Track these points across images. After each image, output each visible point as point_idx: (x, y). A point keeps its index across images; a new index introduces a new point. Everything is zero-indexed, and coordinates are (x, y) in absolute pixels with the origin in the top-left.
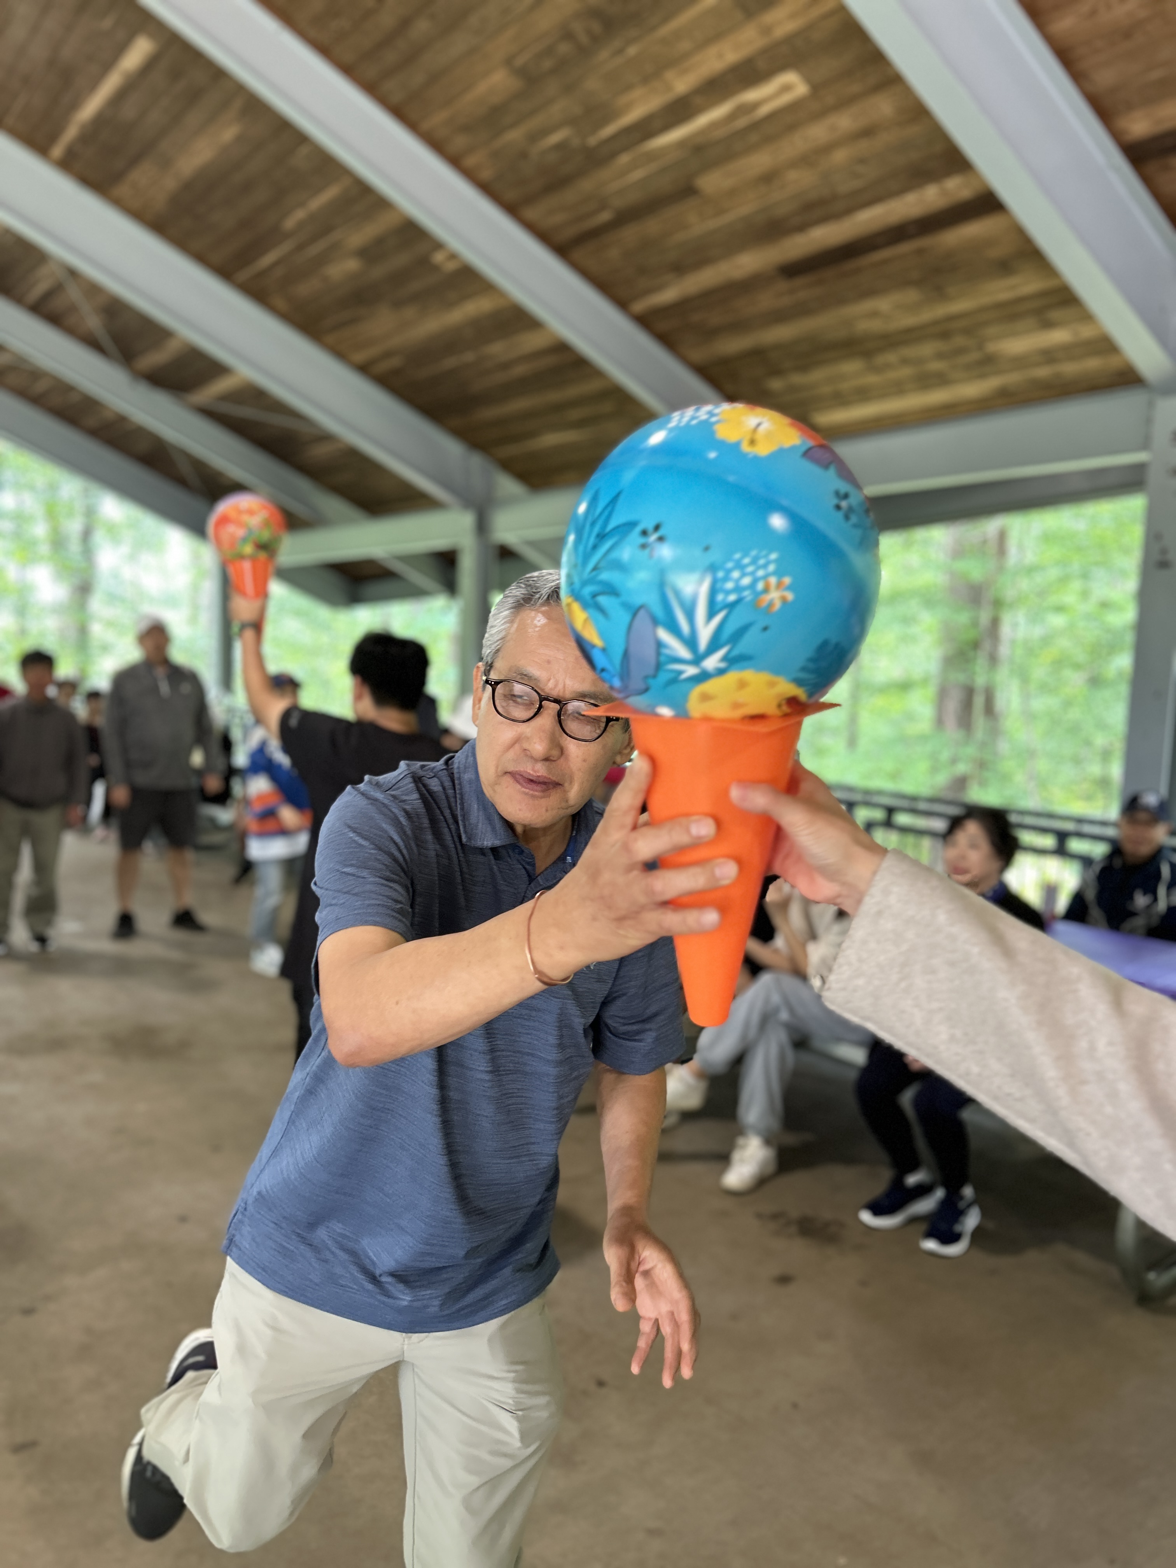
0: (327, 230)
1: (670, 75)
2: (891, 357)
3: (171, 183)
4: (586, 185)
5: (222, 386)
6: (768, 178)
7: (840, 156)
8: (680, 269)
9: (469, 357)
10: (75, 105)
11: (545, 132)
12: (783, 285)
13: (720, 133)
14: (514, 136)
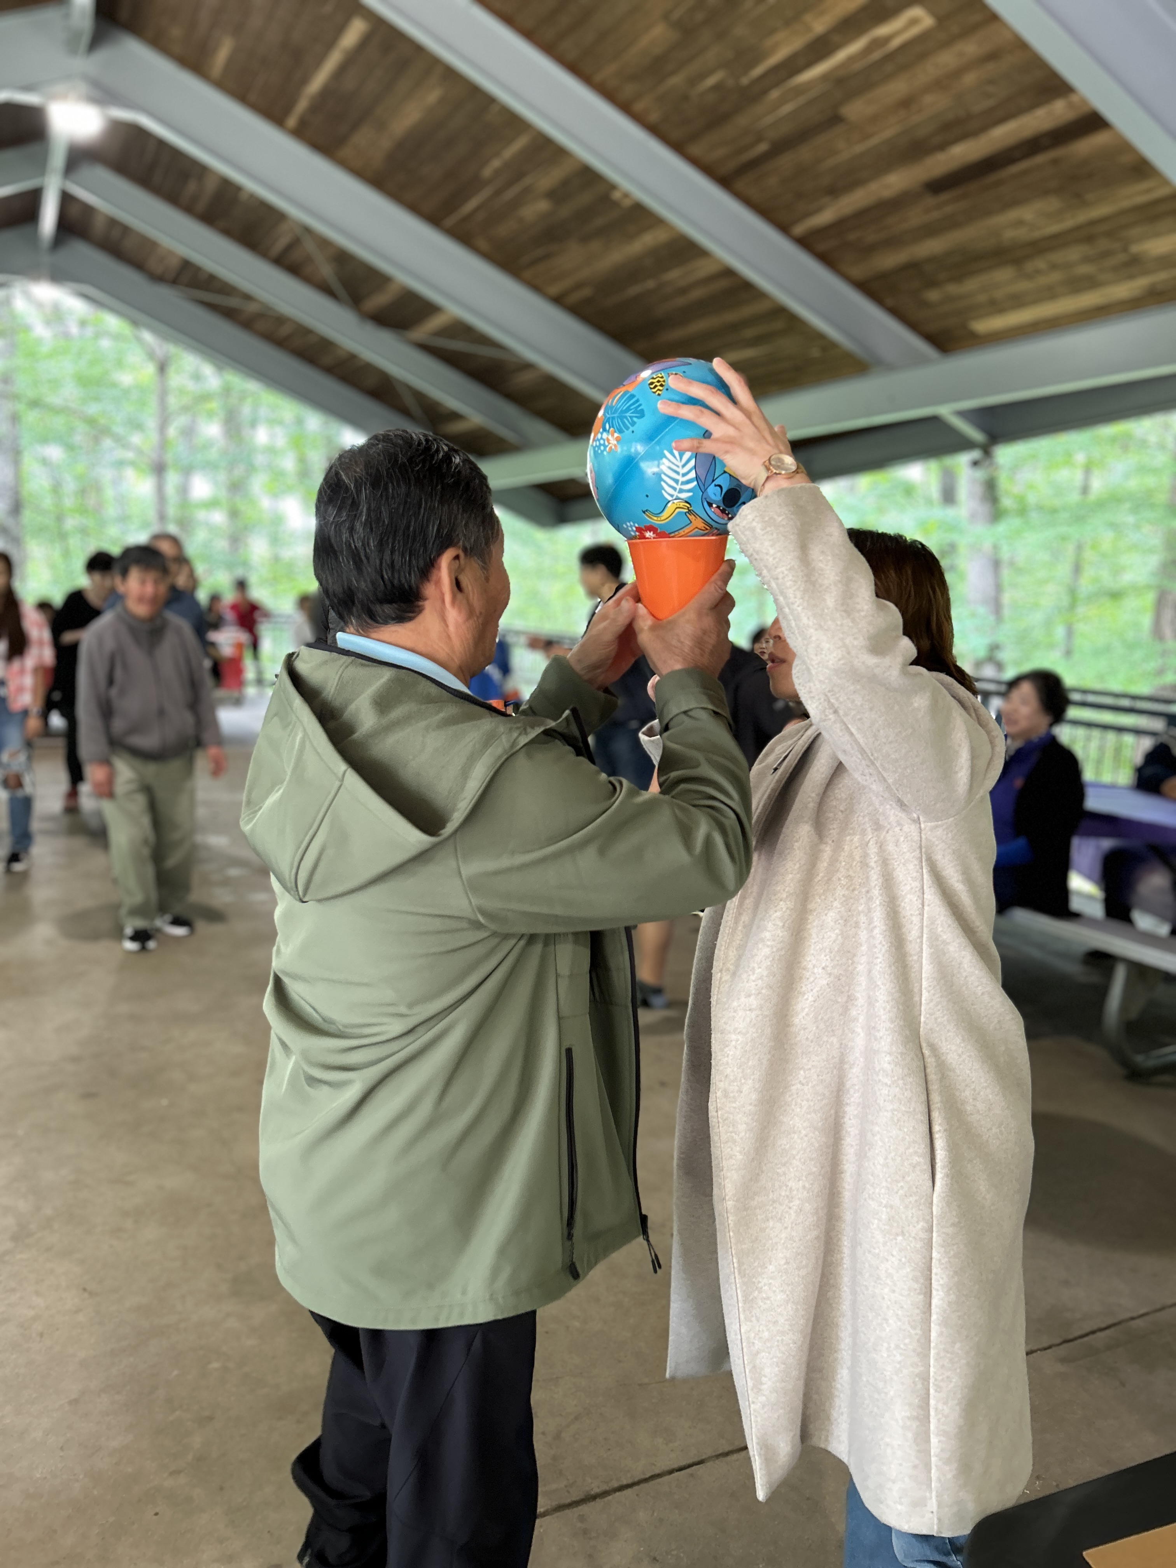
0: (519, 176)
1: (808, 18)
2: (1040, 263)
3: (386, 144)
4: (742, 121)
5: (435, 323)
6: (907, 103)
7: (970, 79)
8: (834, 191)
9: (651, 284)
10: (305, 80)
11: (703, 76)
12: (930, 200)
13: (858, 66)
14: (676, 80)
